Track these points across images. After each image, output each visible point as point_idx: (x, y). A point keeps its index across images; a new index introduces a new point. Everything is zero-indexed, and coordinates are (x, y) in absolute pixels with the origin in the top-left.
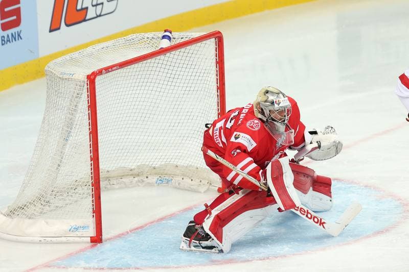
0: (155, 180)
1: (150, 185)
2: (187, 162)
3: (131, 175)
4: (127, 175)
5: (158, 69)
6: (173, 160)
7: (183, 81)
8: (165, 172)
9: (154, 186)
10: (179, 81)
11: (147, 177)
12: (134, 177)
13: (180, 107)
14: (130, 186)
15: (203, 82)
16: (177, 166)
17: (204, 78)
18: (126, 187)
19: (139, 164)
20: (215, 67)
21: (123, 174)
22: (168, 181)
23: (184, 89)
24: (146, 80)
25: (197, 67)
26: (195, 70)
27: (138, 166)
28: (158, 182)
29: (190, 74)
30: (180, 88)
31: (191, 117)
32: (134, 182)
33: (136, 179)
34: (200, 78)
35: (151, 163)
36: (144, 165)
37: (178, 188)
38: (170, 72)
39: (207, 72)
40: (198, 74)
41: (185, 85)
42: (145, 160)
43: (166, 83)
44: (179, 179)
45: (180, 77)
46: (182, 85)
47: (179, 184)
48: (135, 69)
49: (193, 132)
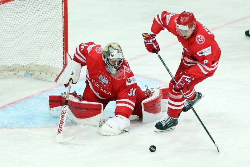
0: (23, 74)
1: (20, 76)
2: (43, 63)
3: (9, 70)
4: (6, 70)
5: (26, 5)
6: (34, 61)
7: (42, 12)
8: (30, 69)
9: (23, 77)
10: (39, 12)
11: (19, 72)
12: (11, 72)
13: (40, 28)
14: (8, 77)
15: (54, 13)
16: (37, 65)
17: (55, 11)
18: (6, 77)
19: (14, 63)
20: (62, 4)
21: (3, 70)
22: (31, 75)
23: (42, 17)
24: (19, 11)
25: (51, 4)
26: (50, 6)
27: (13, 65)
28: (26, 75)
29: (46, 8)
30: (40, 17)
31: (46, 35)
32: (11, 74)
33: (12, 73)
34: (52, 11)
35: (21, 63)
36: (17, 64)
37: (37, 79)
38: (34, 6)
39: (56, 7)
40: (51, 8)
41: (43, 15)
42: (17, 61)
43: (31, 13)
44: (37, 73)
45: (40, 10)
46: (41, 15)
47: (38, 76)
48: (12, 5)
49: (47, 44)
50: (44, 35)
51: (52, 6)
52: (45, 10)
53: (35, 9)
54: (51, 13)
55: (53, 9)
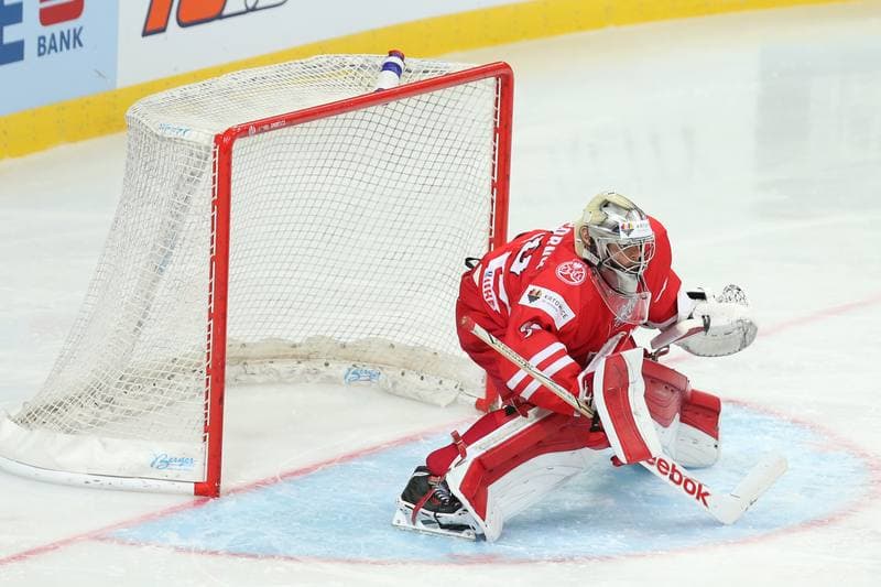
0: (344, 370)
1: (330, 380)
2: (415, 339)
3: (294, 356)
4: (285, 357)
5: (369, 134)
6: (385, 332)
7: (420, 165)
8: (367, 356)
9: (340, 384)
10: (412, 162)
11: (327, 365)
12: (299, 362)
13: (410, 218)
14: (290, 380)
15: (462, 169)
16: (392, 346)
17: (465, 162)
18: (281, 381)
19: (311, 334)
20: (491, 139)
21: (275, 354)
22: (371, 376)
23: (421, 180)
24: (341, 156)
25: (452, 136)
26: (448, 143)
27: (309, 338)
28: (350, 375)
29: (437, 150)
30: (413, 179)
31: (432, 244)
32: (298, 372)
33: (303, 366)
34: (457, 161)
35: (338, 335)
36: (323, 337)
37: (391, 392)
38: (394, 141)
39: (472, 147)
40: (453, 152)
41: (425, 173)
42: (325, 328)
43: (383, 165)
44: (391, 373)
45: (415, 155)
46: (416, 172)
47: (394, 384)
48: (320, 131)
49: (432, 274)
50: (423, 243)
51: (457, 145)
52: (432, 158)
53: (399, 151)
54: (454, 168)
55: (461, 154)
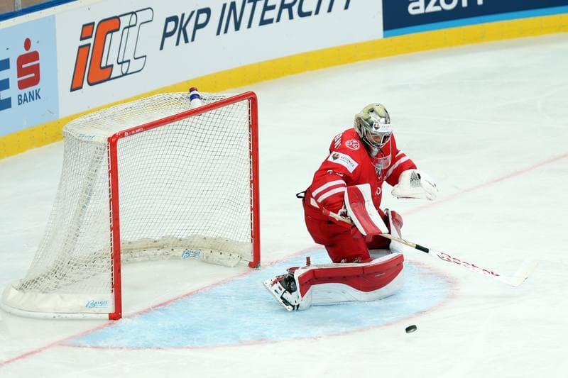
0: (181, 253)
1: (175, 258)
2: (216, 234)
3: (156, 247)
4: (151, 247)
5: (186, 132)
6: (200, 231)
7: (213, 145)
8: (193, 244)
9: (180, 259)
10: (208, 145)
11: (173, 250)
12: (159, 250)
13: (210, 173)
14: (153, 259)
15: (234, 146)
16: (205, 238)
17: (236, 143)
18: (150, 259)
19: (164, 235)
20: (248, 131)
21: (146, 246)
22: (195, 255)
23: (214, 153)
24: (173, 144)
25: (228, 130)
26: (227, 134)
27: (163, 237)
28: (185, 255)
29: (221, 138)
30: (210, 153)
31: (221, 185)
32: (158, 254)
33: (161, 251)
34: (232, 143)
35: (177, 234)
36: (169, 236)
37: (206, 261)
38: (199, 135)
39: (239, 136)
40: (229, 138)
41: (216, 150)
42: (170, 231)
43: (194, 147)
44: (206, 252)
45: (210, 140)
46: (211, 149)
47: (207, 257)
48: (161, 132)
49: (222, 200)
50: (217, 185)
51: (231, 135)
52: (219, 142)
53: (202, 140)
54: (230, 146)
55: (233, 139)
